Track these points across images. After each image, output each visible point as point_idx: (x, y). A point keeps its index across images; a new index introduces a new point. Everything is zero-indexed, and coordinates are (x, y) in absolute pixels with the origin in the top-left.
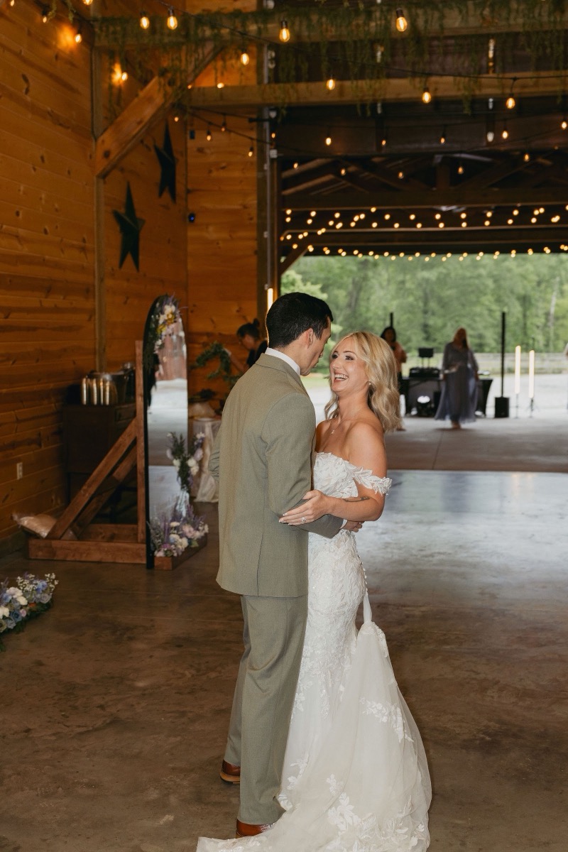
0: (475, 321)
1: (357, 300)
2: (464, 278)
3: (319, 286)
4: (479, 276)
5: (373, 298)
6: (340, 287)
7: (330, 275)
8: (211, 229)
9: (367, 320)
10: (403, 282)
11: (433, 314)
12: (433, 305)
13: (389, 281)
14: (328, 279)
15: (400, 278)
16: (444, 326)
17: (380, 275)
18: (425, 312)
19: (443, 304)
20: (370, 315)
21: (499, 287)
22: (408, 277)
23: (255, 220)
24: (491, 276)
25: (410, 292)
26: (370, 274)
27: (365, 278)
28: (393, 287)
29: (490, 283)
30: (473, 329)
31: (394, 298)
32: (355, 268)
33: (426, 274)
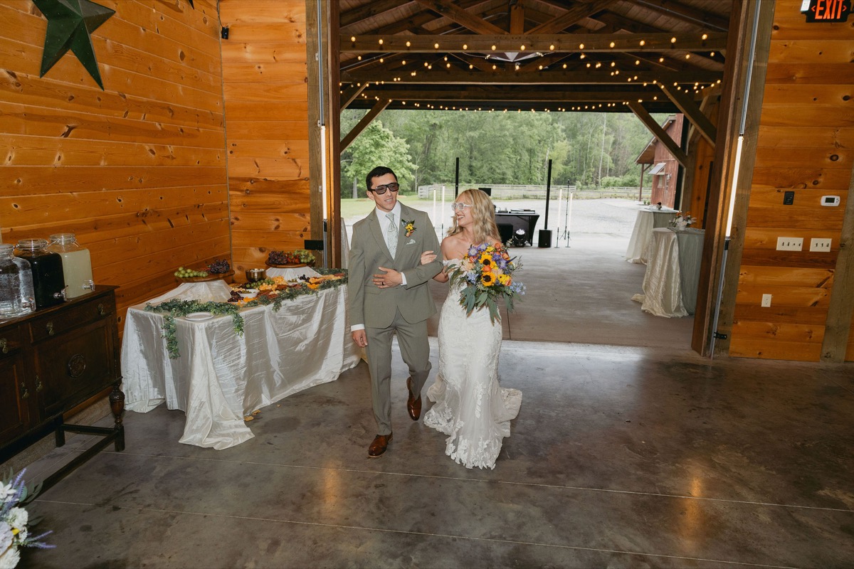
0: (501, 164)
1: (428, 149)
2: (495, 136)
3: (405, 140)
4: (505, 135)
5: (438, 148)
6: (418, 141)
7: (412, 133)
8: (249, 48)
9: (434, 162)
10: (457, 139)
11: (475, 159)
12: (475, 153)
13: (448, 138)
14: (411, 136)
15: (456, 136)
16: (482, 167)
17: (443, 134)
18: (471, 158)
19: (482, 153)
20: (436, 158)
21: (516, 143)
22: (460, 135)
23: (304, 39)
24: (512, 135)
25: (461, 145)
26: (437, 133)
27: (434, 136)
28: (451, 142)
29: (511, 140)
30: (499, 169)
31: (451, 149)
32: (428, 129)
33: (472, 134)
